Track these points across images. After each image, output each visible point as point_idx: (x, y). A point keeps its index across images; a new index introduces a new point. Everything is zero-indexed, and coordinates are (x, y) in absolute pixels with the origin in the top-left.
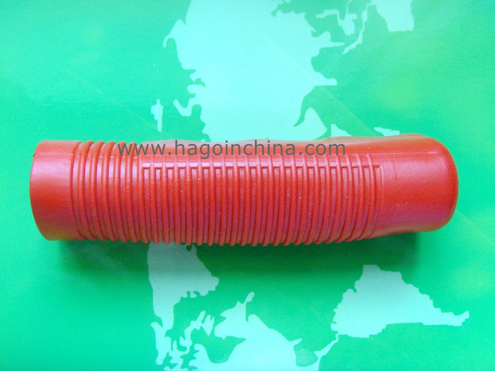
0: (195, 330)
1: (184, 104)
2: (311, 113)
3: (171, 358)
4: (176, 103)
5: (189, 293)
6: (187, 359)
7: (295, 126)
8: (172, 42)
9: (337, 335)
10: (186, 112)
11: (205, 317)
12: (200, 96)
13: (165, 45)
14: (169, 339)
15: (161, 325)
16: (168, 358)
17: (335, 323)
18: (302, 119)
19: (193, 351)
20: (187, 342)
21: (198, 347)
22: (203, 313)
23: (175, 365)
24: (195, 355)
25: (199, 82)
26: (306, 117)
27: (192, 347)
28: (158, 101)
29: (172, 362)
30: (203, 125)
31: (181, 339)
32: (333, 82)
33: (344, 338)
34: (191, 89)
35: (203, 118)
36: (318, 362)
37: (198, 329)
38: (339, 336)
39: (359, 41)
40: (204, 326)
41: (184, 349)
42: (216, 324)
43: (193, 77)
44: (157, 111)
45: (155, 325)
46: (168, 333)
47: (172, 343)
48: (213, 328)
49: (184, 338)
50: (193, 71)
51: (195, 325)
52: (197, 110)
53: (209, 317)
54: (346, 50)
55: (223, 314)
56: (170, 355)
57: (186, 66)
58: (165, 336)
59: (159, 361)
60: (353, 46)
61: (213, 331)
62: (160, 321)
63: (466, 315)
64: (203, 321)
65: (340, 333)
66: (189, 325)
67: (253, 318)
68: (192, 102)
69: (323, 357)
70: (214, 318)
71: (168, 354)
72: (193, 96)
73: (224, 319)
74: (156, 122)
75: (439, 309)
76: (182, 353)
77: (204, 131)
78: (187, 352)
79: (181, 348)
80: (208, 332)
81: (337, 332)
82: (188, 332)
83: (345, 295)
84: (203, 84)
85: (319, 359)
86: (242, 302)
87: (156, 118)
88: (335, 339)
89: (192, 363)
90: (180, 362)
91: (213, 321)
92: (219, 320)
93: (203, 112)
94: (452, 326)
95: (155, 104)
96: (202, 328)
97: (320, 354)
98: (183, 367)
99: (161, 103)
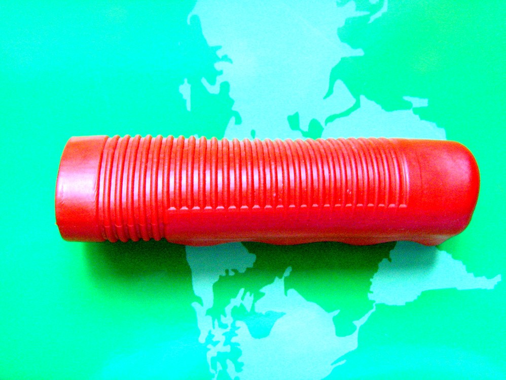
0: (235, 307)
1: (212, 82)
2: (339, 84)
3: (213, 336)
4: (204, 81)
5: (227, 271)
6: (229, 336)
7: (325, 98)
8: (196, 19)
9: (374, 304)
10: (214, 90)
11: (244, 294)
12: (228, 72)
13: (189, 22)
14: (210, 318)
15: (202, 305)
16: (210, 336)
17: (372, 292)
18: (330, 92)
19: (234, 327)
20: (228, 320)
21: (239, 323)
22: (242, 290)
23: (217, 342)
24: (237, 332)
25: (225, 58)
26: (334, 88)
27: (233, 325)
28: (186, 80)
29: (214, 339)
30: (232, 102)
31: (222, 318)
32: (359, 52)
33: (382, 307)
34: (218, 66)
35: (232, 95)
36: (357, 332)
38: (377, 305)
39: (385, 9)
40: (244, 303)
41: (225, 326)
42: (255, 301)
43: (220, 54)
44: (185, 90)
45: (195, 305)
46: (209, 312)
47: (213, 322)
48: (253, 305)
49: (225, 316)
50: (219, 47)
51: (236, 301)
52: (225, 86)
53: (248, 293)
54: (372, 19)
55: (263, 290)
56: (213, 333)
57: (212, 42)
58: (206, 315)
59: (202, 339)
60: (378, 15)
61: (253, 307)
62: (199, 300)
63: (498, 278)
64: (243, 298)
65: (377, 302)
66: (229, 303)
67: (292, 292)
68: (220, 80)
69: (361, 327)
70: (253, 294)
71: (210, 332)
72: (221, 73)
73: (263, 294)
74: (185, 101)
75: (472, 274)
76: (224, 331)
77: (235, 108)
78: (228, 330)
79: (222, 326)
80: (249, 309)
81: (374, 301)
82: (228, 309)
83: (380, 264)
84: (230, 61)
85: (358, 328)
86: (280, 277)
87: (184, 97)
88: (372, 308)
89: (234, 340)
90: (222, 339)
91: (252, 298)
92: (258, 296)
93: (231, 89)
94: (485, 289)
95: (183, 83)
96: (242, 305)
97: (358, 323)
98: (225, 344)
99: (189, 82)
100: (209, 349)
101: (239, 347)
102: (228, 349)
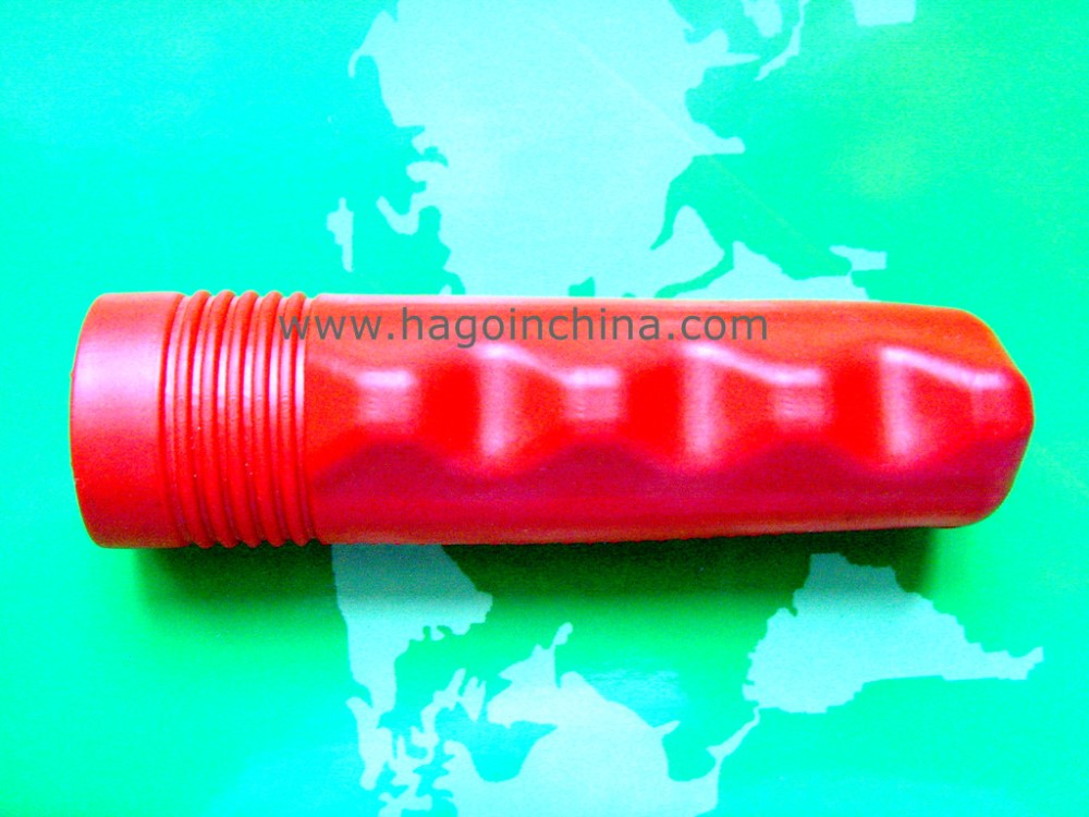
0: (444, 710)
1: (402, 208)
2: (687, 216)
3: (392, 775)
4: (383, 205)
5: (427, 630)
6: (430, 774)
7: (654, 247)
8: (368, 65)
9: (756, 711)
10: (407, 224)
11: (465, 683)
12: (438, 185)
13: (352, 71)
14: (386, 733)
15: (370, 703)
16: (387, 775)
17: (752, 683)
18: (666, 233)
19: (441, 756)
20: (426, 738)
21: (451, 747)
22: (460, 674)
23: (404, 788)
24: (446, 766)
25: (432, 155)
26: (676, 225)
27: (439, 748)
28: (343, 202)
29: (396, 782)
30: (445, 252)
31: (414, 729)
32: (735, 146)
33: (774, 716)
34: (416, 171)
35: (445, 236)
36: (716, 770)
37: (451, 706)
38: (762, 712)
39: (794, 48)
40: (462, 700)
41: (423, 753)
42: (489, 696)
43: (420, 143)
44: (341, 223)
45: (355, 705)
46: (385, 721)
47: (395, 737)
48: (484, 705)
49: (422, 730)
50: (419, 130)
51: (445, 699)
52: (431, 217)
53: (474, 681)
54: (765, 71)
55: (504, 675)
56: (392, 766)
57: (402, 117)
58: (379, 727)
59: (368, 781)
60: (779, 62)
61: (484, 714)
62: (365, 694)
63: (1036, 656)
64: (461, 692)
65: (764, 705)
66: (430, 701)
67: (572, 678)
68: (419, 202)
69: (727, 760)
70: (484, 682)
71: (386, 766)
72: (422, 186)
73: (507, 683)
74: (339, 249)
75: (977, 646)
76: (417, 763)
77: (449, 267)
78: (428, 760)
79: (413, 751)
80: (474, 715)
81: (755, 704)
82: (429, 714)
83: (772, 622)
84: (444, 162)
85: (719, 761)
86: (546, 647)
87: (339, 241)
88: (752, 718)
89: (440, 783)
90: (414, 781)
91: (482, 690)
92: (496, 687)
93: (444, 223)
94: (1007, 680)
95: (335, 208)
96: (458, 705)
97: (720, 752)
98: (420, 793)
99: (349, 206)
100: (384, 804)
101: (450, 800)
102: (426, 803)
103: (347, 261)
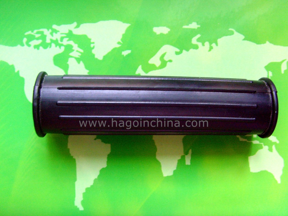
0: (73, 47)
1: (198, 40)
3: (56, 33)
4: (199, 36)
5: (94, 43)
6: (56, 42)
8: (232, 33)
10: (194, 41)
11: (80, 52)
13: (230, 29)
14: (67, 32)
15: (75, 28)
16: (56, 31)
19: (60, 45)
20: (65, 42)
21: (63, 48)
22: (82, 51)
23: (52, 35)
24: (58, 47)
25: (211, 48)
27: (62, 45)
28: (199, 26)
29: (54, 34)
30: (187, 50)
31: (67, 39)
34: (207, 44)
35: (191, 50)
37: (73, 49)
40: (75, 52)
41: (62, 40)
42: (76, 58)
43: (214, 45)
45: (75, 24)
46: (70, 32)
47: (66, 34)
48: (73, 57)
49: (68, 41)
50: (217, 45)
51: (75, 47)
52: (196, 47)
55: (81, 62)
56: (58, 33)
57: (220, 41)
58: (69, 30)
59: (55, 27)
61: (72, 57)
62: (78, 26)
63: (81, 208)
64: (77, 51)
66: (75, 43)
68: (200, 44)
70: (80, 57)
71: (59, 31)
72: (203, 45)
73: (79, 63)
74: (188, 25)
75: (85, 191)
76: (59, 39)
77: (184, 51)
78: (60, 42)
79: (62, 39)
80: (71, 54)
82: (71, 43)
84: (210, 50)
87: (190, 25)
89: (53, 45)
90: (54, 38)
92: (78, 60)
93: (195, 50)
94: (75, 200)
95: (198, 24)
96: (73, 51)
98: (51, 40)
99: (198, 28)
100: (48, 30)
101: (49, 47)
102: (48, 41)
103: (185, 27)
